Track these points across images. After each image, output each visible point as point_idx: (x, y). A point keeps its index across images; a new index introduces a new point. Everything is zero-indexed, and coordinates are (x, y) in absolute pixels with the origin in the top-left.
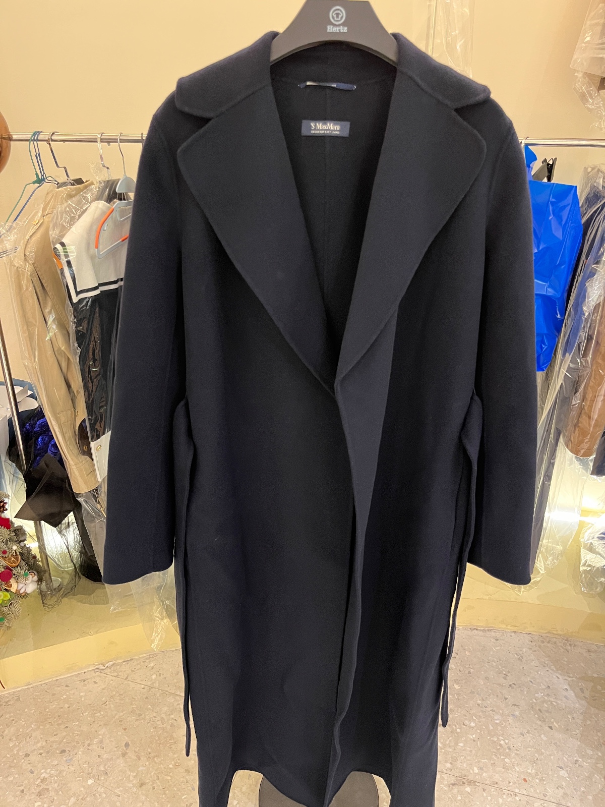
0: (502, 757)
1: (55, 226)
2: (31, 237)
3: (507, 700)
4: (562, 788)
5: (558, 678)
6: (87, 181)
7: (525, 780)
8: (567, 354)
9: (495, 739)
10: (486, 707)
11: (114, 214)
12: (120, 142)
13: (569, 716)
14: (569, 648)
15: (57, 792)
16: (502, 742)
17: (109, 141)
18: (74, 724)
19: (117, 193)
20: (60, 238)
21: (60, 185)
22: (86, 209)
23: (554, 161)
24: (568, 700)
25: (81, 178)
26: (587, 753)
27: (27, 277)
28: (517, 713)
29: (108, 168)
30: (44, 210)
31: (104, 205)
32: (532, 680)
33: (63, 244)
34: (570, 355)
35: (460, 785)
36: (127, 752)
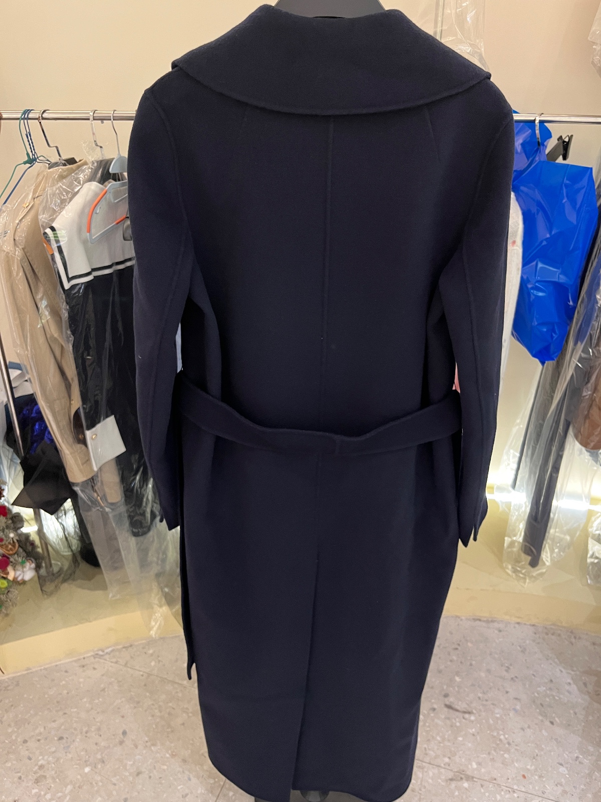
0: (502, 752)
1: (45, 208)
2: (21, 221)
3: (509, 694)
4: (561, 785)
5: (562, 671)
6: (80, 161)
7: (524, 777)
8: (579, 343)
9: (495, 734)
10: (487, 700)
11: (107, 195)
12: (113, 120)
13: (571, 711)
14: (573, 640)
15: (53, 778)
16: (502, 737)
17: (102, 119)
18: (72, 710)
19: (110, 174)
20: (50, 223)
21: (52, 166)
22: (79, 191)
23: (570, 138)
24: (570, 694)
25: (73, 158)
26: (588, 750)
27: (17, 262)
28: (518, 707)
29: (101, 147)
30: (35, 191)
31: (97, 186)
32: (535, 673)
33: (53, 229)
34: (582, 343)
35: (458, 781)
36: (125, 739)
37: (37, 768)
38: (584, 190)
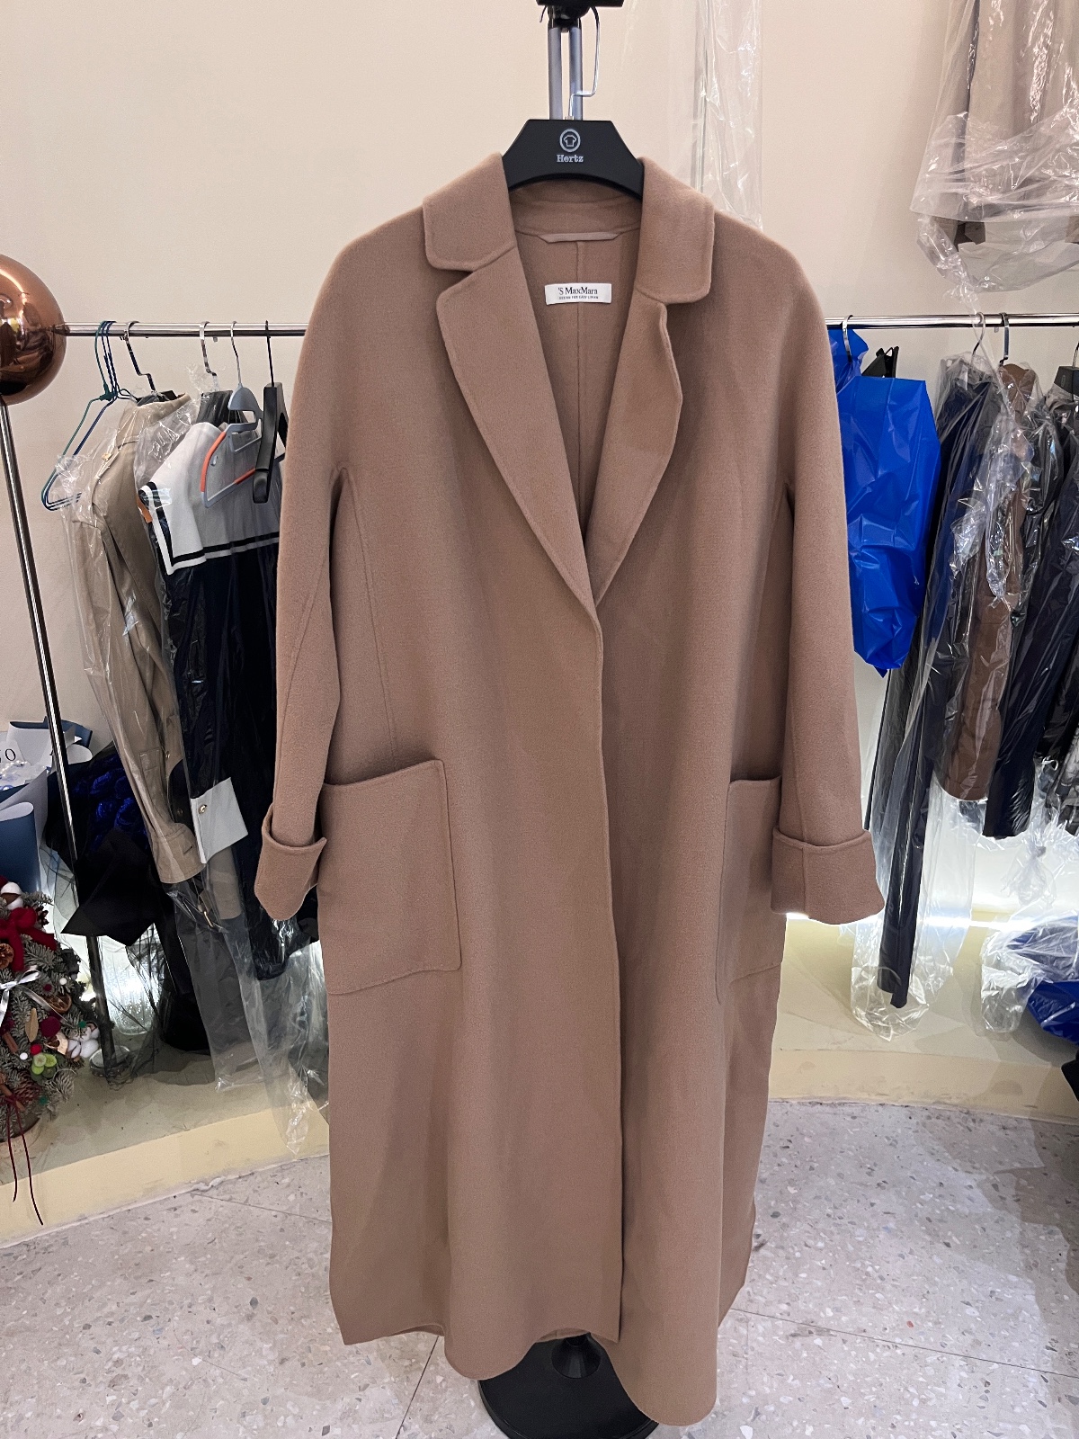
0: (870, 1292)
3: (875, 1206)
4: (970, 1333)
5: (956, 1170)
6: (180, 396)
7: (910, 1324)
9: (858, 1265)
10: (841, 1218)
11: (226, 442)
12: (234, 335)
13: (977, 1227)
14: (971, 1124)
16: (870, 1269)
17: (217, 334)
18: (162, 1275)
19: (228, 411)
20: (148, 477)
21: (140, 401)
22: (185, 434)
23: (896, 351)
24: (973, 1202)
25: (172, 392)
26: (1008, 1281)
27: (97, 538)
28: (891, 1225)
29: (214, 374)
30: (119, 438)
32: (914, 1176)
33: (153, 486)
34: (937, 638)
35: (806, 1336)
36: (255, 1312)
37: (110, 1364)
38: (917, 413)
